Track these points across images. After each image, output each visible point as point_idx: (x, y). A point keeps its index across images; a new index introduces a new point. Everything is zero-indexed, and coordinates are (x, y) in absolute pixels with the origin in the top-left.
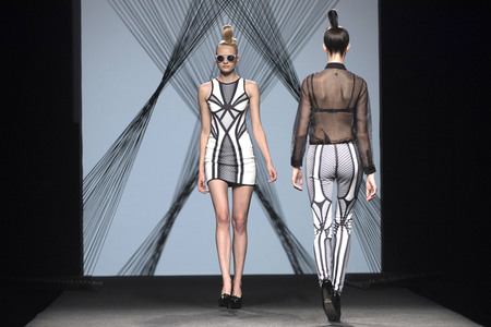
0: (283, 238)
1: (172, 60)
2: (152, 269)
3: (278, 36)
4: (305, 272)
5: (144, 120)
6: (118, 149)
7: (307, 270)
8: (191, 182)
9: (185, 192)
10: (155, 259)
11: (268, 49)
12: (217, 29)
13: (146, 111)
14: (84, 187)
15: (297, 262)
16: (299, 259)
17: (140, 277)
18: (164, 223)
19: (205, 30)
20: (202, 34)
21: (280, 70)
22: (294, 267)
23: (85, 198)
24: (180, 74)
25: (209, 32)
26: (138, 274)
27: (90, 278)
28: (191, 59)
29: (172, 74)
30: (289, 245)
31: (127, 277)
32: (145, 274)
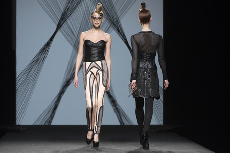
0: (114, 107)
1: (61, 19)
2: (50, 122)
3: (113, 8)
4: (125, 124)
5: (47, 49)
6: (34, 63)
7: (126, 123)
8: (70, 79)
9: (67, 84)
10: (52, 117)
11: (108, 14)
12: (83, 4)
13: (48, 44)
14: (17, 81)
15: (121, 119)
16: (122, 118)
17: (44, 126)
18: (56, 99)
19: (77, 5)
20: (76, 7)
21: (114, 24)
22: (120, 121)
23: (17, 87)
24: (65, 26)
25: (79, 6)
26: (43, 124)
27: (19, 126)
28: (71, 19)
29: (61, 26)
30: (118, 111)
31: (38, 126)
32: (47, 124)
